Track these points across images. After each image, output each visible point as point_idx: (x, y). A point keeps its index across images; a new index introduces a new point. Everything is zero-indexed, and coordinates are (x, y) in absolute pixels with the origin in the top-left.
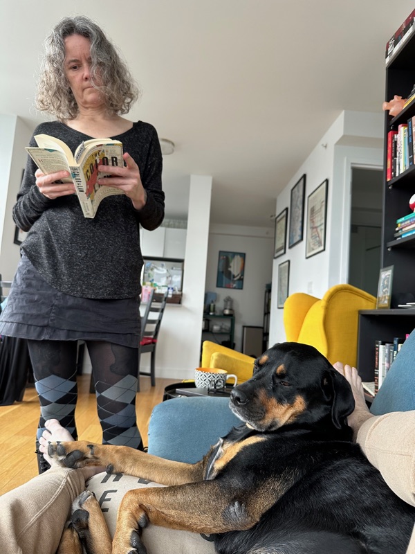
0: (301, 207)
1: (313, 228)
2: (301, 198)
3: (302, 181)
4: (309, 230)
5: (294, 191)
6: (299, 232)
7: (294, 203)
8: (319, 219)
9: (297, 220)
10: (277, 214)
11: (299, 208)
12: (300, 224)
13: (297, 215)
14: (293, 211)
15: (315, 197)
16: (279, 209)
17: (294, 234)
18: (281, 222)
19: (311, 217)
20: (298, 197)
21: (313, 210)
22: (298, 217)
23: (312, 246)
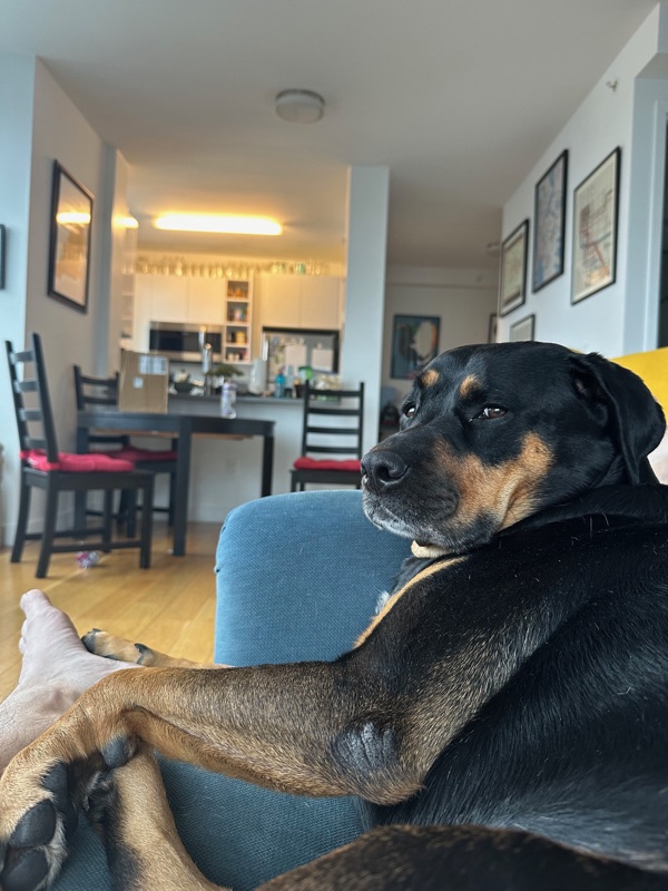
0: (559, 212)
1: (586, 246)
2: (558, 197)
3: (561, 165)
4: (579, 251)
5: (541, 186)
6: (556, 260)
7: (543, 208)
8: (602, 225)
9: (552, 238)
10: (505, 236)
11: (553, 214)
12: (556, 245)
13: (551, 228)
14: (541, 223)
15: (592, 187)
16: (510, 224)
17: (544, 264)
18: (514, 248)
19: (582, 226)
20: (552, 196)
21: (586, 214)
22: (553, 232)
23: (586, 279)
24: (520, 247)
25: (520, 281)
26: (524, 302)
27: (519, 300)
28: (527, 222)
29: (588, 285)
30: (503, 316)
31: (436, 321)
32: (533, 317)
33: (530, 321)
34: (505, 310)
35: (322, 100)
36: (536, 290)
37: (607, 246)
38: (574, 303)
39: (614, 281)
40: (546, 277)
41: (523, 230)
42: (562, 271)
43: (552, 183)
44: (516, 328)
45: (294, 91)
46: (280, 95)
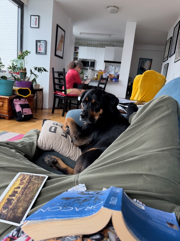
3: (179, 24)
4: (178, 49)
5: (175, 28)
6: (174, 50)
7: (174, 34)
10: (167, 40)
11: (176, 37)
12: (175, 46)
13: (174, 41)
14: (173, 39)
17: (172, 50)
19: (179, 42)
20: (176, 32)
23: (177, 57)
24: (169, 44)
25: (167, 54)
26: (167, 59)
28: (171, 37)
29: (178, 58)
30: (163, 62)
31: (151, 60)
32: (168, 64)
33: (167, 64)
34: (164, 60)
35: (118, 8)
36: (170, 57)
38: (175, 62)
40: (172, 54)
41: (170, 40)
42: (175, 53)
43: (177, 29)
44: (165, 66)
45: (111, 6)
46: (108, 7)
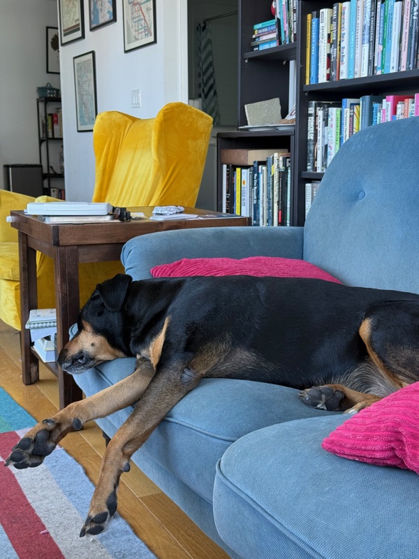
1: (133, 4)
17: (98, 7)
23: (134, 33)
26: (83, 37)
27: (79, 34)
29: (137, 39)
30: (64, 44)
32: (93, 53)
33: (90, 56)
36: (92, 29)
37: (148, 9)
38: (126, 52)
39: (155, 41)
40: (102, 21)
42: (114, 19)
44: (77, 60)
